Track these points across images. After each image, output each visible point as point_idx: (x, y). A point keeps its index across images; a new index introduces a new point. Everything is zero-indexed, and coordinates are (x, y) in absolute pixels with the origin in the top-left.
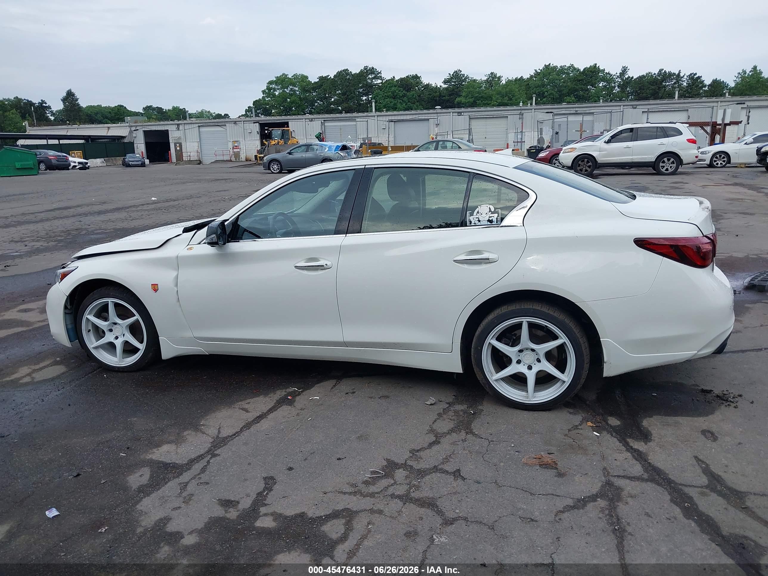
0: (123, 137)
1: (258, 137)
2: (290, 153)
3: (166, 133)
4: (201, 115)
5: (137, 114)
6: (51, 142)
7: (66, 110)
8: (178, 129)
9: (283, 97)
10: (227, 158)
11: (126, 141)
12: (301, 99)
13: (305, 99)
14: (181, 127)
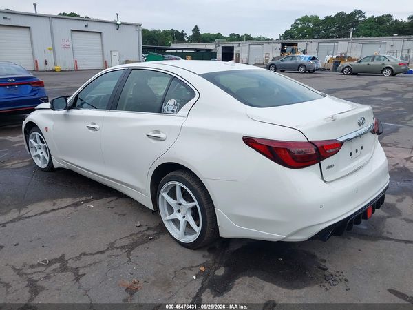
0: (212, 50)
1: (280, 51)
2: (282, 61)
3: (232, 48)
4: (259, 39)
5: (226, 38)
6: (178, 51)
7: (194, 35)
8: (239, 46)
9: (303, 29)
10: (262, 62)
11: (213, 51)
12: (312, 30)
13: (315, 30)
14: (240, 45)
